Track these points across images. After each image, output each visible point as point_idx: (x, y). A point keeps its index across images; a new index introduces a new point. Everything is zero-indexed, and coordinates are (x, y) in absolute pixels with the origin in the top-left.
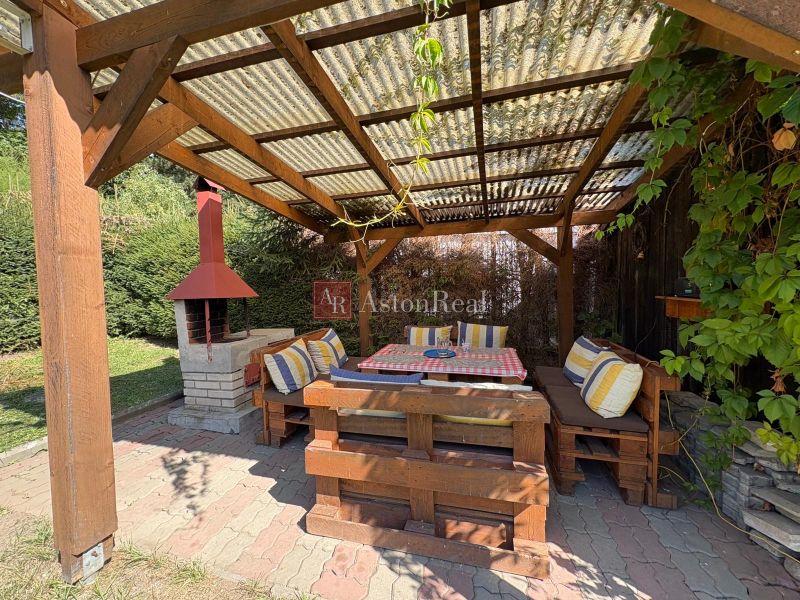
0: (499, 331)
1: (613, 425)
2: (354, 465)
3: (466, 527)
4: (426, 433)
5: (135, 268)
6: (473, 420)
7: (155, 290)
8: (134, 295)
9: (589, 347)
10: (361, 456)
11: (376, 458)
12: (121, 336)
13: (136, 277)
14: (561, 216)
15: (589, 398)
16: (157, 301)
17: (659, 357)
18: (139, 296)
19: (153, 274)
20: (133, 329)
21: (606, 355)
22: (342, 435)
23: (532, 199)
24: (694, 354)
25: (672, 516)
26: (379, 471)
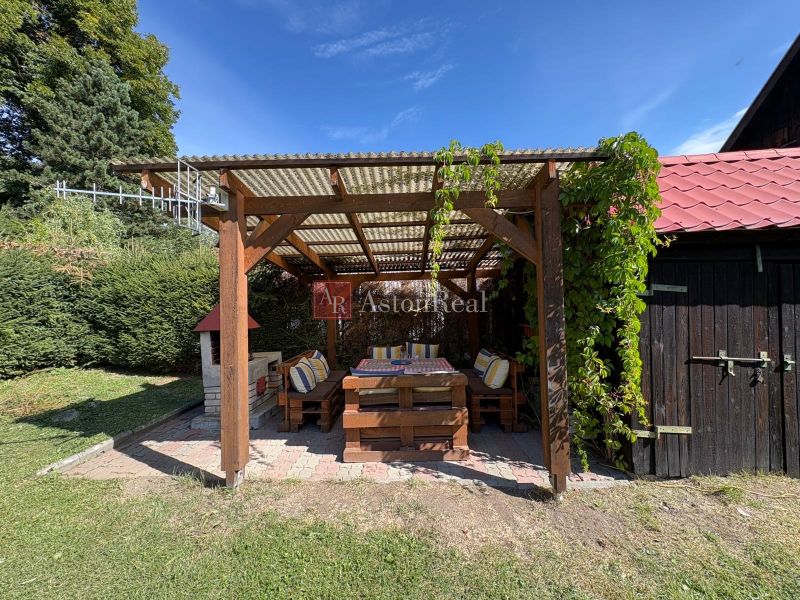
0: (433, 348)
1: (497, 392)
2: (372, 420)
3: (429, 445)
4: (409, 399)
5: (102, 301)
6: (433, 389)
7: (126, 321)
8: (96, 326)
9: (487, 354)
10: (376, 414)
11: (384, 414)
12: (76, 367)
13: (104, 309)
14: (469, 271)
15: (486, 381)
16: (127, 331)
17: (515, 356)
18: (103, 327)
19: (125, 307)
20: (93, 359)
21: (493, 357)
22: (361, 407)
23: (452, 260)
24: (529, 353)
25: (525, 435)
26: (386, 420)
